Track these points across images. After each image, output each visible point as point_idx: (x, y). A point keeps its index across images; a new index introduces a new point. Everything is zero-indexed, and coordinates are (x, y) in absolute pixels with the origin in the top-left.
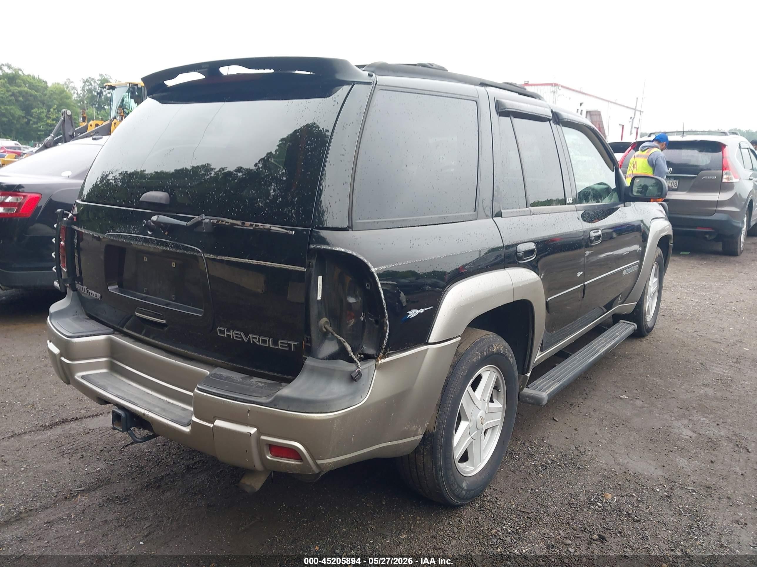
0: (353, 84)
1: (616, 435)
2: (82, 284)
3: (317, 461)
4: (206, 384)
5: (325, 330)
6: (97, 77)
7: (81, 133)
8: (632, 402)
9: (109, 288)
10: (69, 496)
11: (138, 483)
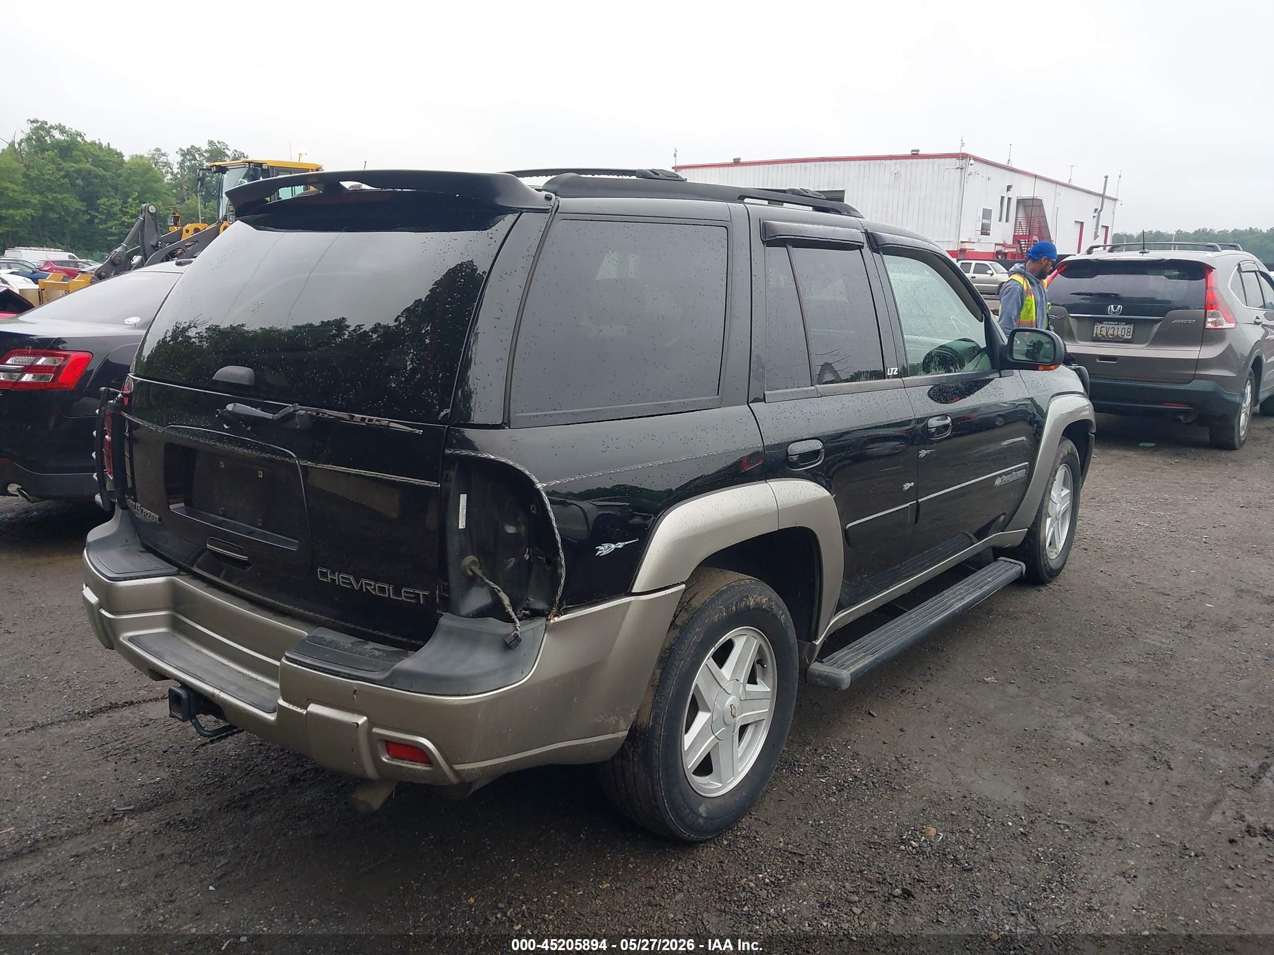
0: (521, 211)
1: (963, 739)
2: (135, 500)
3: (454, 766)
4: (298, 651)
5: (470, 573)
6: (205, 147)
7: (171, 243)
8: (1001, 688)
9: (171, 507)
10: (110, 817)
11: (215, 801)
